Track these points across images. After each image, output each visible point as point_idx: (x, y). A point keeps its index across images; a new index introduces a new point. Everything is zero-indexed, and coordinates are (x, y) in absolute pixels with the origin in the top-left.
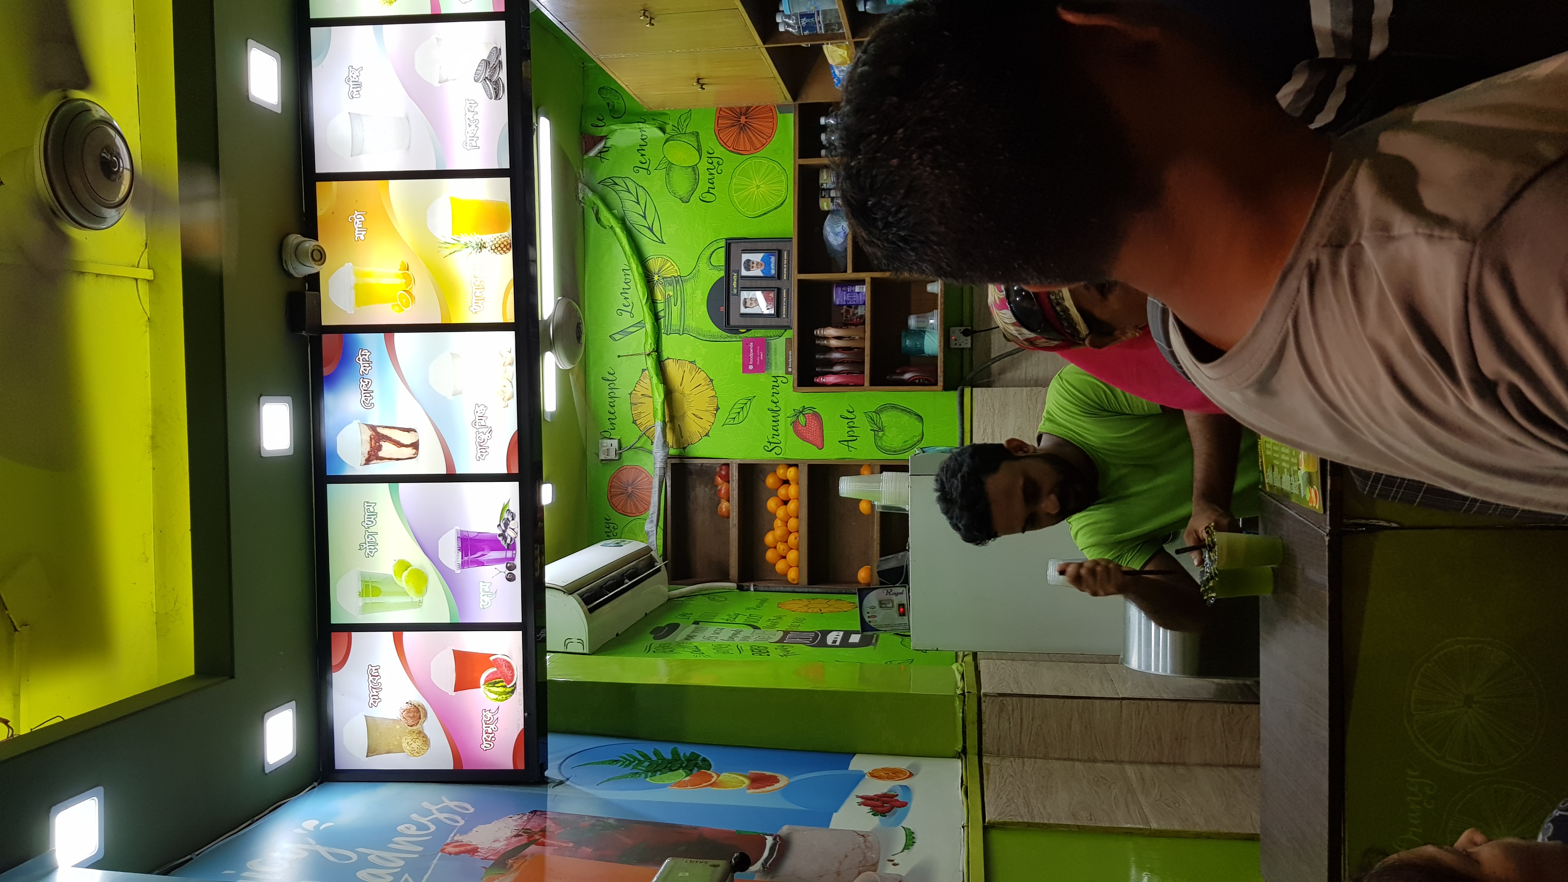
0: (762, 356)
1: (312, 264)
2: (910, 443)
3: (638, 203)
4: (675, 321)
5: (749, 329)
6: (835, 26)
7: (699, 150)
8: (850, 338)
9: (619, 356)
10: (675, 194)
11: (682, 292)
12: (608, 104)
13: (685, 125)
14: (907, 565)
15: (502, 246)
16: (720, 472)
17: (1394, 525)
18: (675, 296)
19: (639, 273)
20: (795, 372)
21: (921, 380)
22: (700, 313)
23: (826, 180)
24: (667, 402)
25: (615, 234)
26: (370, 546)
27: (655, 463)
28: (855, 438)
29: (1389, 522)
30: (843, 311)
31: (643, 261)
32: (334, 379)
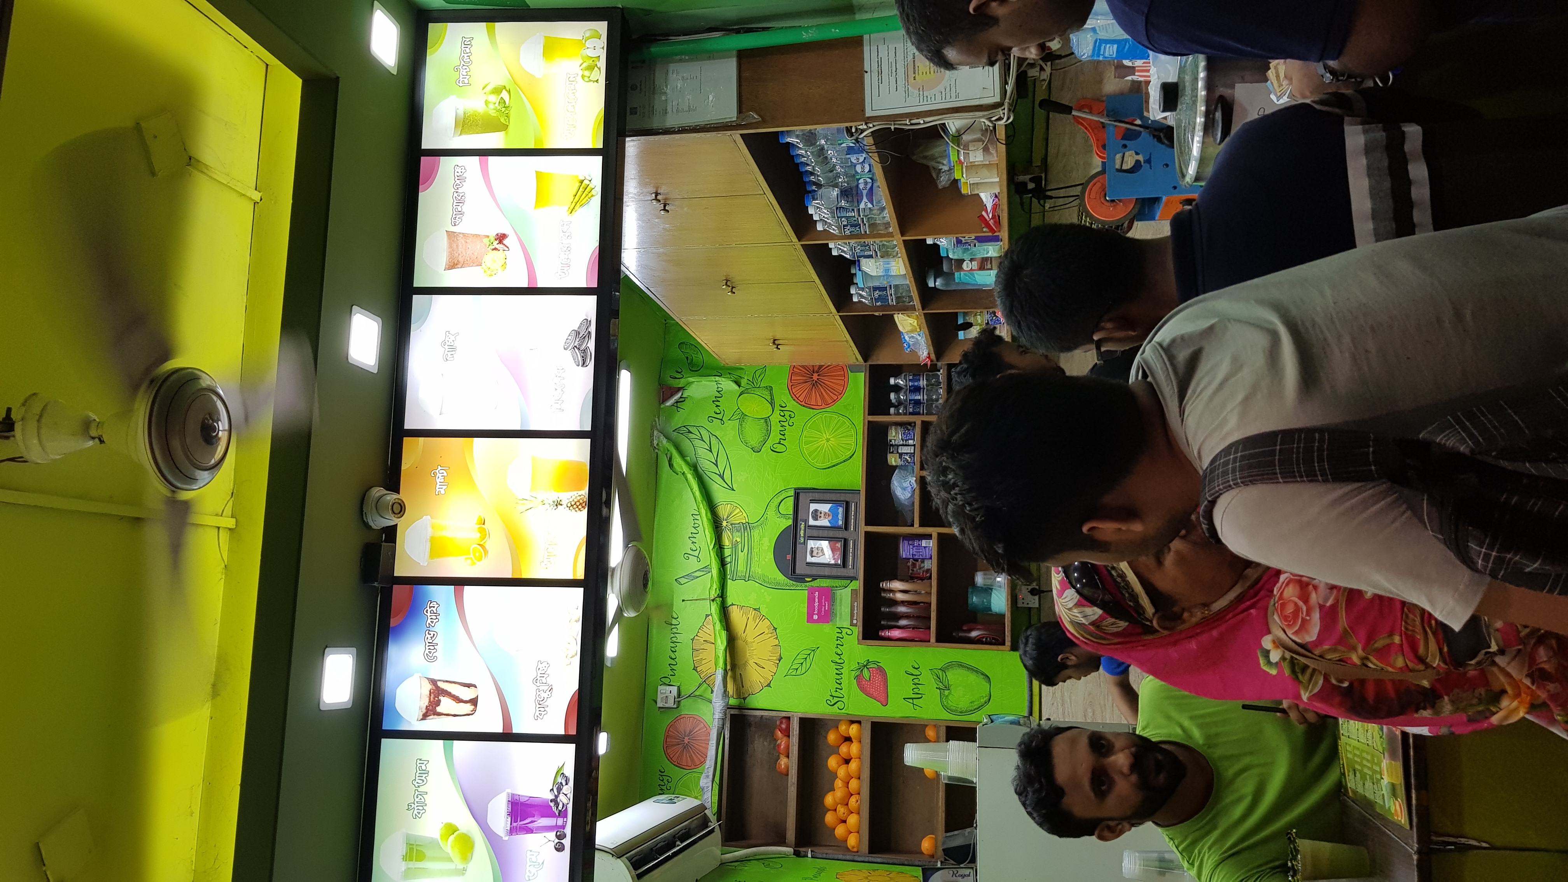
0: (827, 607)
1: (392, 516)
2: (976, 704)
3: (711, 451)
4: (741, 567)
5: (814, 578)
6: (906, 299)
7: (772, 403)
8: (916, 592)
9: (683, 601)
10: (747, 443)
11: (750, 537)
12: (687, 358)
13: (759, 380)
14: (974, 843)
15: (578, 504)
16: (780, 726)
17: (1484, 845)
18: (743, 543)
19: (708, 519)
20: (860, 624)
21: (988, 639)
22: (766, 560)
23: (894, 436)
24: (729, 649)
25: (687, 480)
26: (418, 807)
27: (714, 714)
28: (920, 696)
29: (1479, 841)
30: (910, 564)
31: (712, 507)
32: (400, 630)
